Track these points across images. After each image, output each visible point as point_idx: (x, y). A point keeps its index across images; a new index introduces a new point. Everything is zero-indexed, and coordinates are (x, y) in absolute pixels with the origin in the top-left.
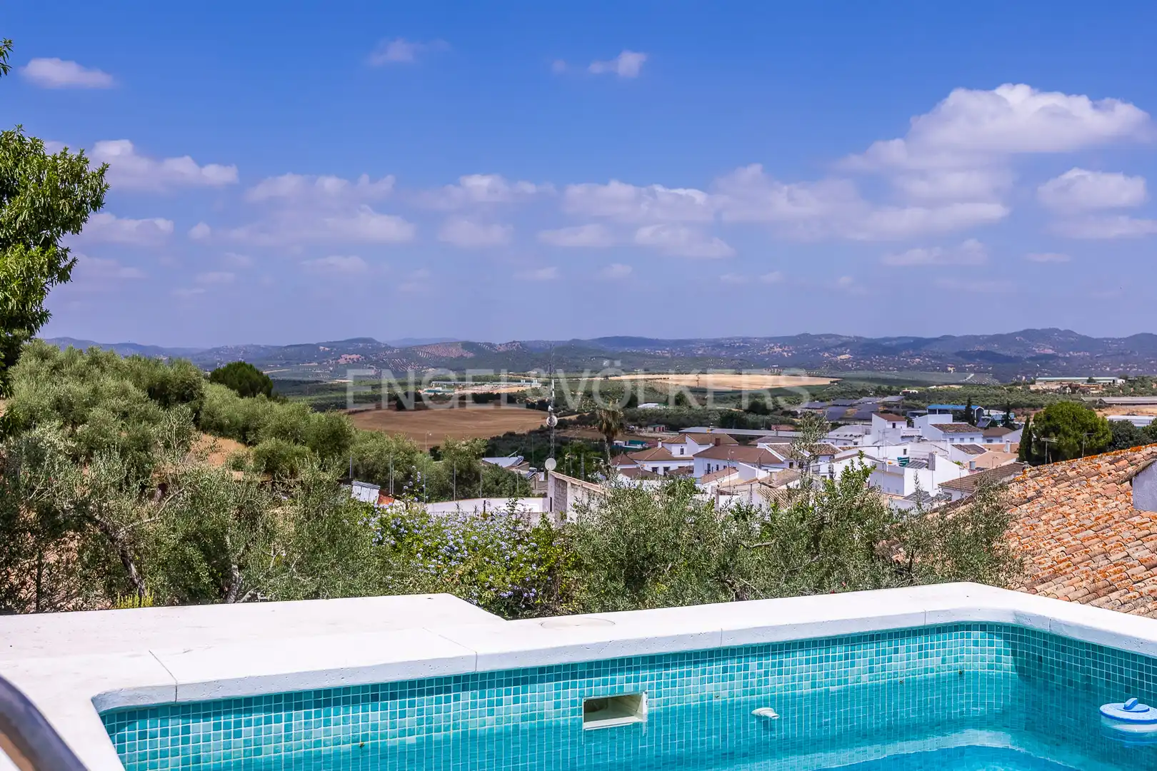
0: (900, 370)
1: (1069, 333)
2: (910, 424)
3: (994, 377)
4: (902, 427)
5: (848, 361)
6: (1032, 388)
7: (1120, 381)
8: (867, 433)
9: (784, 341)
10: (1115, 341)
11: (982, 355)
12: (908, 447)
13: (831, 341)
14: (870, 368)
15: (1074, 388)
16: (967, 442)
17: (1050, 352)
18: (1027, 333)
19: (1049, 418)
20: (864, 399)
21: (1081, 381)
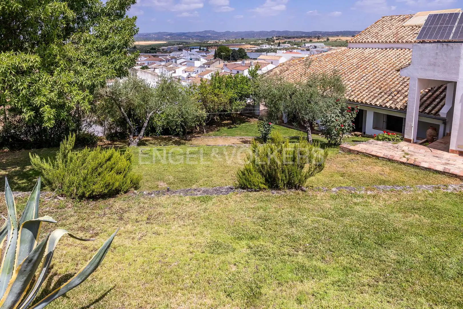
0: (180, 39)
1: (213, 31)
2: (191, 51)
3: (200, 41)
4: (189, 52)
5: (169, 38)
6: (208, 43)
7: (225, 41)
8: (182, 53)
9: (155, 34)
10: (222, 32)
11: (197, 36)
12: (191, 56)
13: (165, 33)
14: (174, 39)
15: (216, 42)
16: (202, 55)
17: (210, 35)
18: (205, 31)
19: (220, 49)
20: (174, 46)
21: (217, 41)
